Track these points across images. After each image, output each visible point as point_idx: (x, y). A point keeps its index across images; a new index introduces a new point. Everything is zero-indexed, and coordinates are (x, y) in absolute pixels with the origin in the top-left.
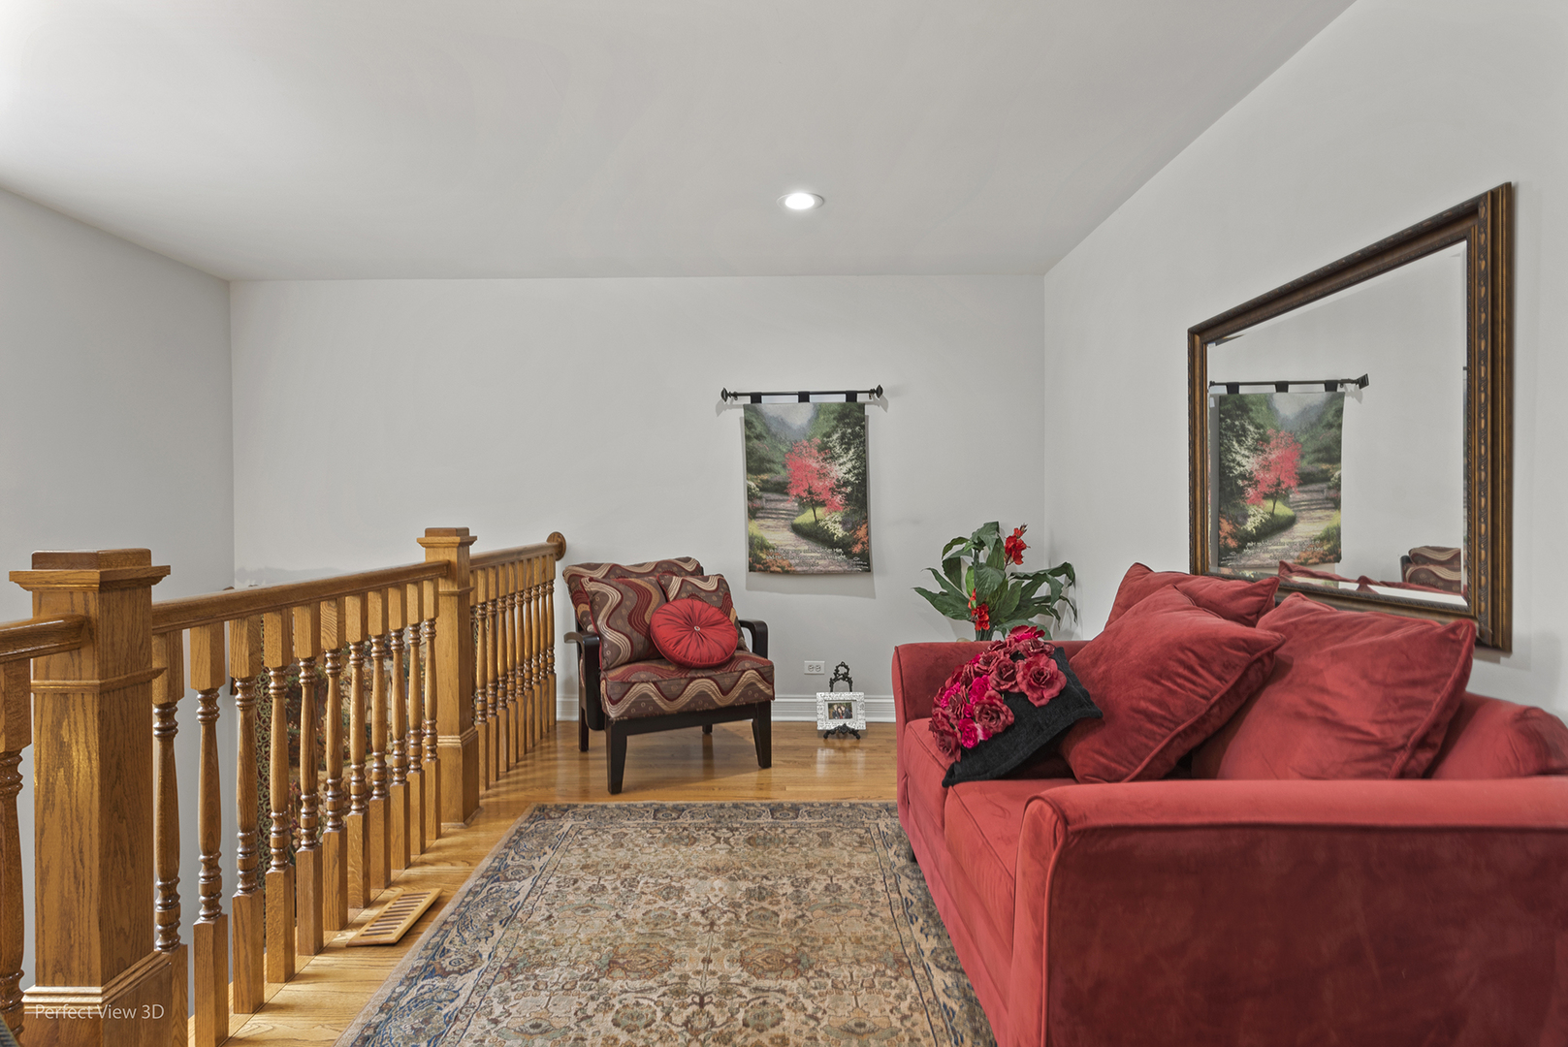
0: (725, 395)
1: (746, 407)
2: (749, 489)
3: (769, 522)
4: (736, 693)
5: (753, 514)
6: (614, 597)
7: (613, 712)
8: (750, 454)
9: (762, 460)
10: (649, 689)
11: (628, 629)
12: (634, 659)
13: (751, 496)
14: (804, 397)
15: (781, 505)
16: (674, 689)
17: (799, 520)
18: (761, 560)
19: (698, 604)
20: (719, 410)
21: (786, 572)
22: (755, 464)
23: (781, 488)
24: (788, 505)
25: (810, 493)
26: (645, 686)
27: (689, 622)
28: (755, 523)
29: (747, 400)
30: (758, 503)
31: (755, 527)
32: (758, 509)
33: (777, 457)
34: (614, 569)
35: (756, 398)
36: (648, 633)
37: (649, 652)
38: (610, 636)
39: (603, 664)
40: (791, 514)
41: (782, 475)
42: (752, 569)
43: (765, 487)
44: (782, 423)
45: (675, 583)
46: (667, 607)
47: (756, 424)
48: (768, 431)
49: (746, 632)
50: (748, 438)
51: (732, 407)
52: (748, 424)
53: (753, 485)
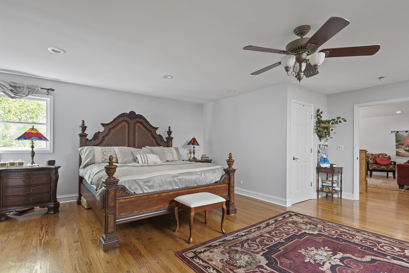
0: (392, 132)
1: (395, 133)
2: (396, 144)
3: (400, 149)
4: (389, 169)
5: (397, 148)
6: (371, 157)
7: (370, 168)
8: (396, 140)
9: (398, 140)
10: (376, 167)
11: (373, 160)
12: (374, 164)
13: (396, 145)
14: (407, 132)
15: (402, 147)
16: (379, 167)
17: (405, 149)
18: (398, 154)
19: (384, 158)
20: (391, 134)
21: (403, 156)
22: (397, 141)
23: (402, 144)
24: (404, 147)
25: (408, 145)
26: (375, 166)
27: (382, 160)
28: (397, 149)
29: (396, 132)
30: (398, 146)
31: (397, 150)
32: (398, 147)
33: (401, 140)
34: (372, 154)
35: (398, 132)
36: (376, 161)
37: (376, 163)
38: (370, 161)
39: (369, 164)
40: (404, 148)
41: (402, 143)
42: (396, 155)
43: (399, 144)
44: (402, 135)
45: (381, 156)
46: (379, 158)
47: (397, 135)
48: (400, 136)
49: (393, 163)
50: (396, 137)
51: (393, 133)
52: (396, 136)
53: (397, 144)
